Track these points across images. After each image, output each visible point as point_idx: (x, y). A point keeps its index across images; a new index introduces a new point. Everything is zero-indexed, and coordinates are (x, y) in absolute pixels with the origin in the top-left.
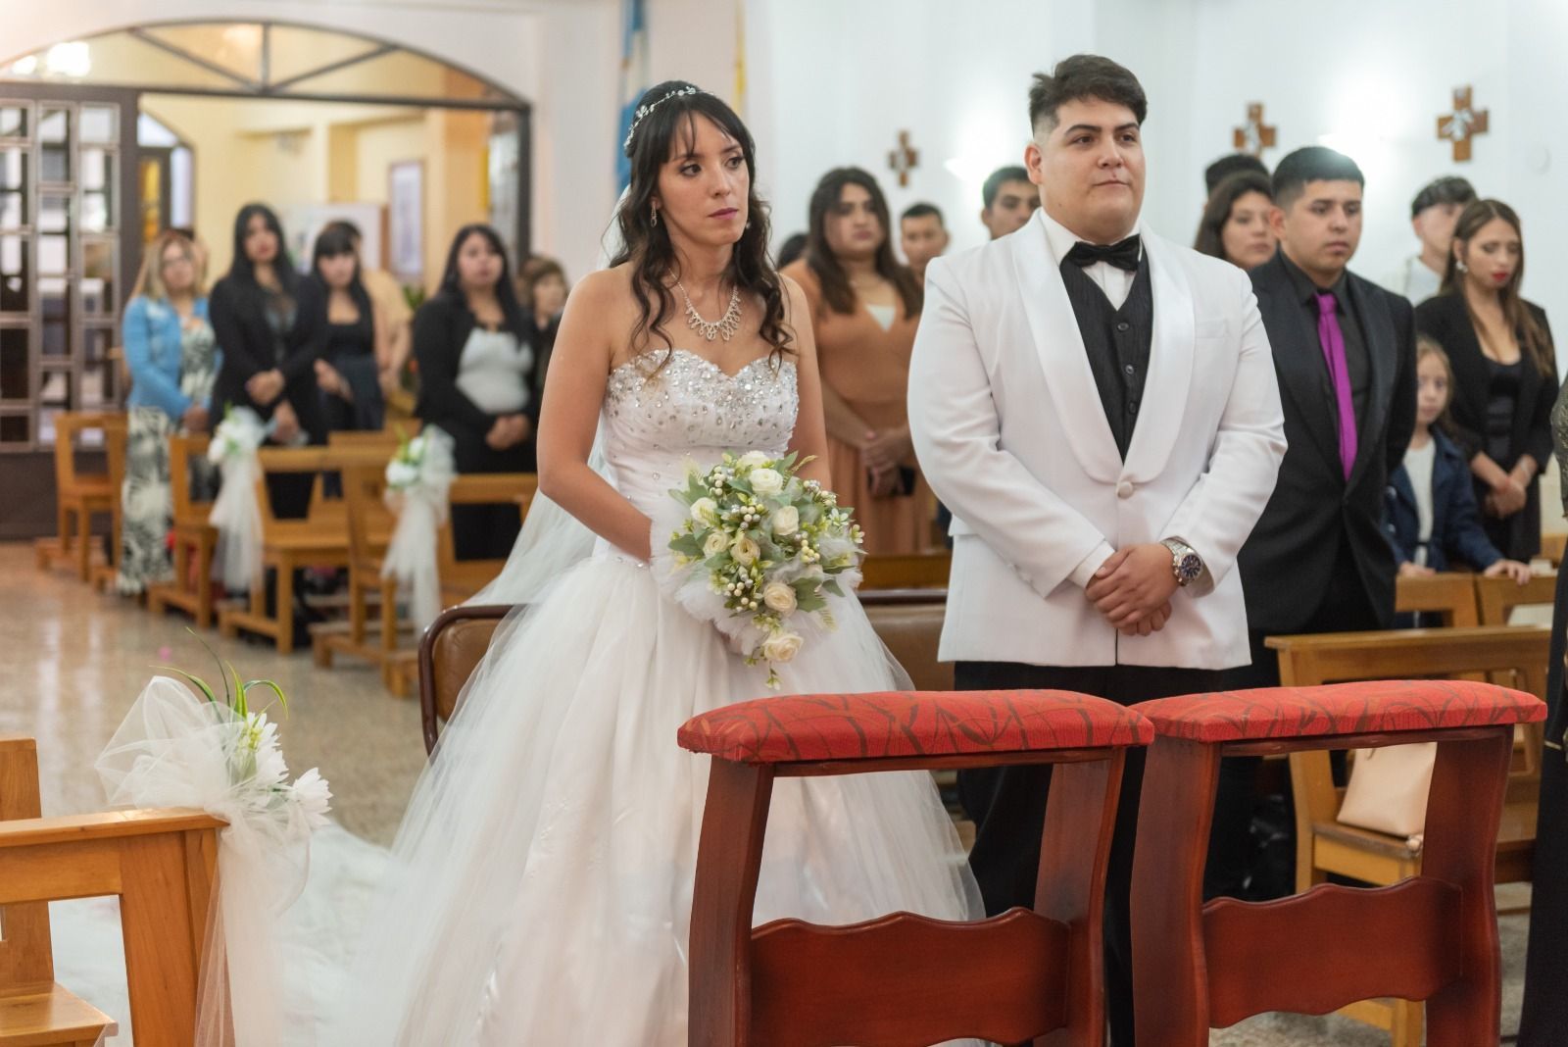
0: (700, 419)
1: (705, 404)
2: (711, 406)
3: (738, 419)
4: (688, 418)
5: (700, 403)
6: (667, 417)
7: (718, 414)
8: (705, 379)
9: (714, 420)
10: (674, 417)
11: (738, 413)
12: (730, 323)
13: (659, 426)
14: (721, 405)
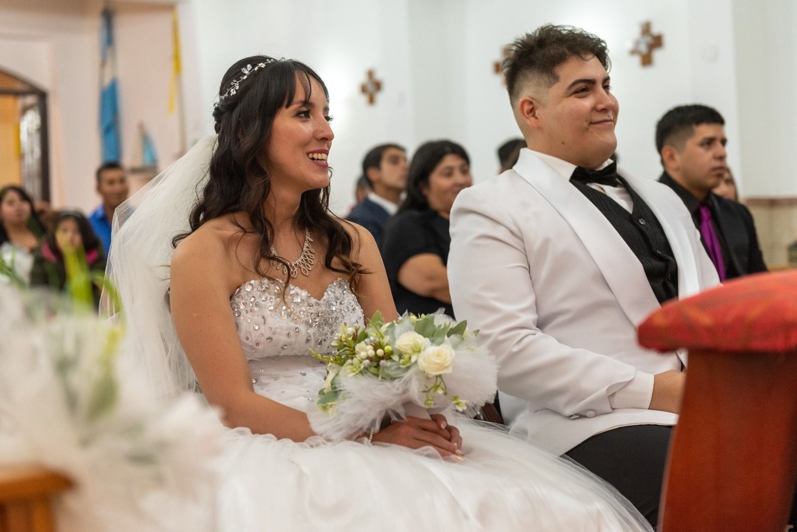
0: (293, 339)
1: (297, 326)
2: (303, 328)
3: (324, 337)
4: (283, 339)
5: (293, 325)
6: (263, 339)
7: (308, 333)
8: (297, 304)
9: (304, 340)
10: (270, 339)
11: (325, 332)
12: (306, 260)
13: (256, 347)
14: (311, 326)
